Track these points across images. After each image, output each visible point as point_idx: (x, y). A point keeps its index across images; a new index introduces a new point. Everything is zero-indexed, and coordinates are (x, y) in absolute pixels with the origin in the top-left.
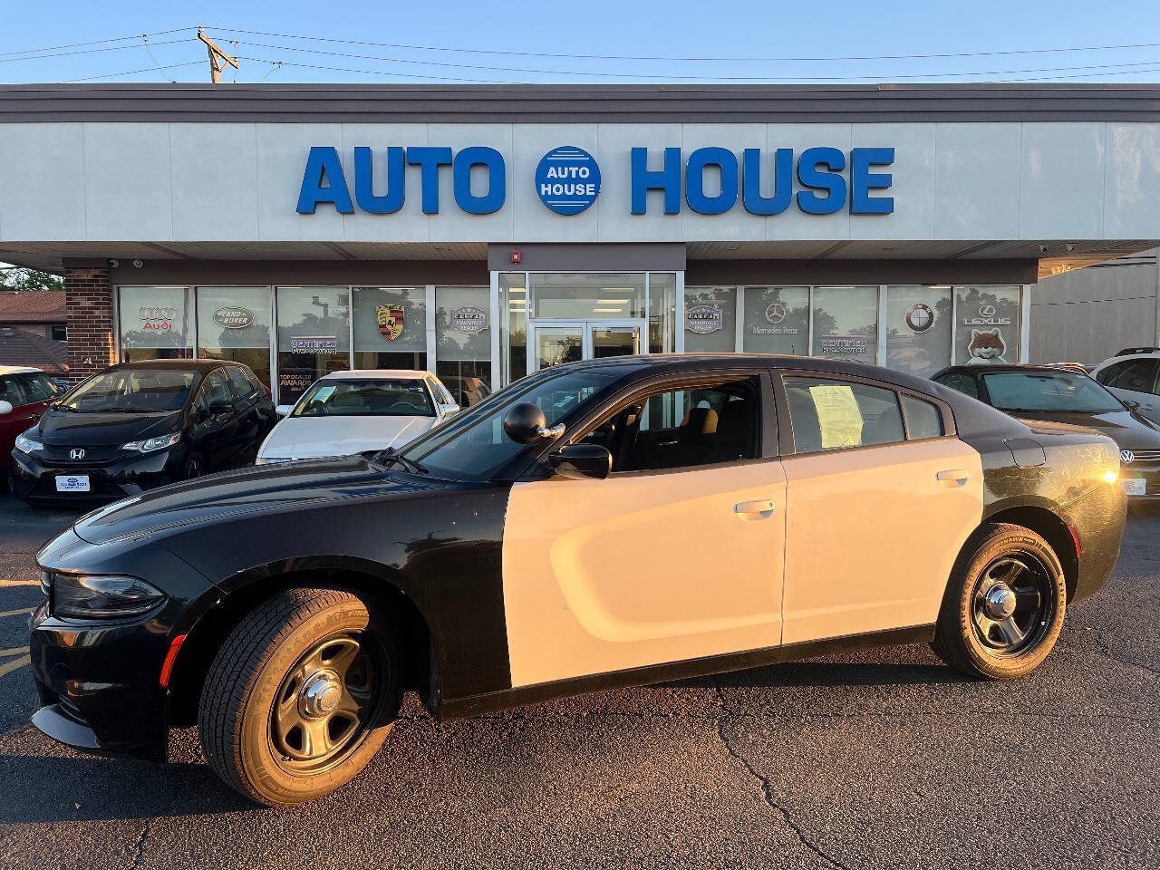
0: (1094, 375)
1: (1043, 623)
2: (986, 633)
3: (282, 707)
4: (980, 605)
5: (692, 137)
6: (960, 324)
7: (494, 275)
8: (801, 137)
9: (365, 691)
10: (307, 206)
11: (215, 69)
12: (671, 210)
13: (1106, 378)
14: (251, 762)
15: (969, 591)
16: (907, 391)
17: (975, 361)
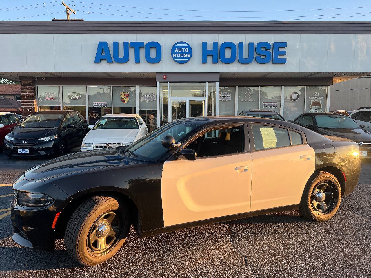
0: (350, 116)
1: (334, 203)
2: (316, 207)
3: (91, 235)
4: (314, 197)
5: (222, 39)
6: (308, 98)
7: (158, 83)
8: (257, 39)
9: (117, 228)
10: (98, 61)
11: (68, 14)
12: (215, 62)
13: (355, 116)
14: (81, 253)
15: (310, 193)
16: (291, 129)
17: (312, 111)
